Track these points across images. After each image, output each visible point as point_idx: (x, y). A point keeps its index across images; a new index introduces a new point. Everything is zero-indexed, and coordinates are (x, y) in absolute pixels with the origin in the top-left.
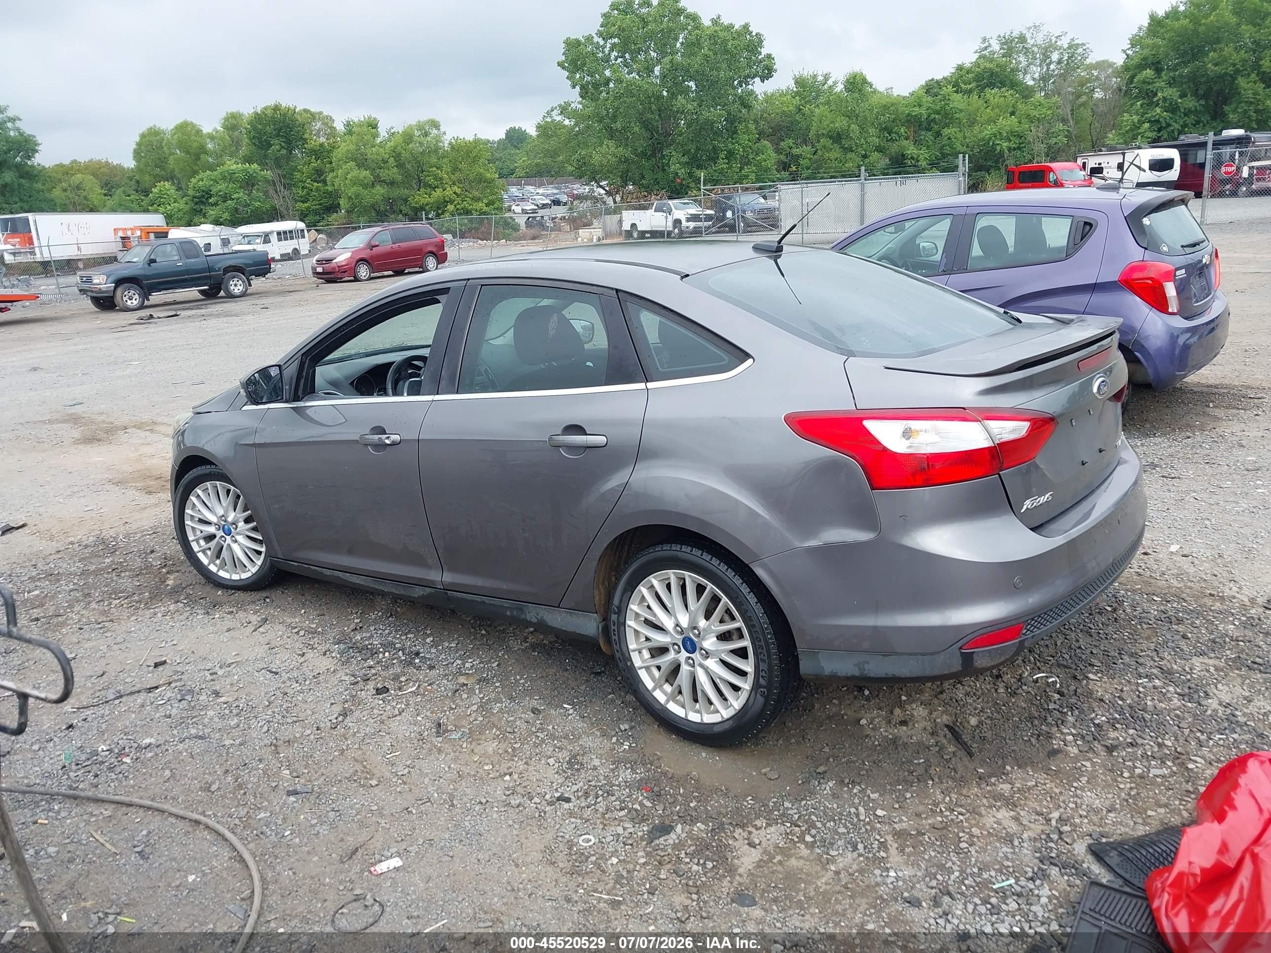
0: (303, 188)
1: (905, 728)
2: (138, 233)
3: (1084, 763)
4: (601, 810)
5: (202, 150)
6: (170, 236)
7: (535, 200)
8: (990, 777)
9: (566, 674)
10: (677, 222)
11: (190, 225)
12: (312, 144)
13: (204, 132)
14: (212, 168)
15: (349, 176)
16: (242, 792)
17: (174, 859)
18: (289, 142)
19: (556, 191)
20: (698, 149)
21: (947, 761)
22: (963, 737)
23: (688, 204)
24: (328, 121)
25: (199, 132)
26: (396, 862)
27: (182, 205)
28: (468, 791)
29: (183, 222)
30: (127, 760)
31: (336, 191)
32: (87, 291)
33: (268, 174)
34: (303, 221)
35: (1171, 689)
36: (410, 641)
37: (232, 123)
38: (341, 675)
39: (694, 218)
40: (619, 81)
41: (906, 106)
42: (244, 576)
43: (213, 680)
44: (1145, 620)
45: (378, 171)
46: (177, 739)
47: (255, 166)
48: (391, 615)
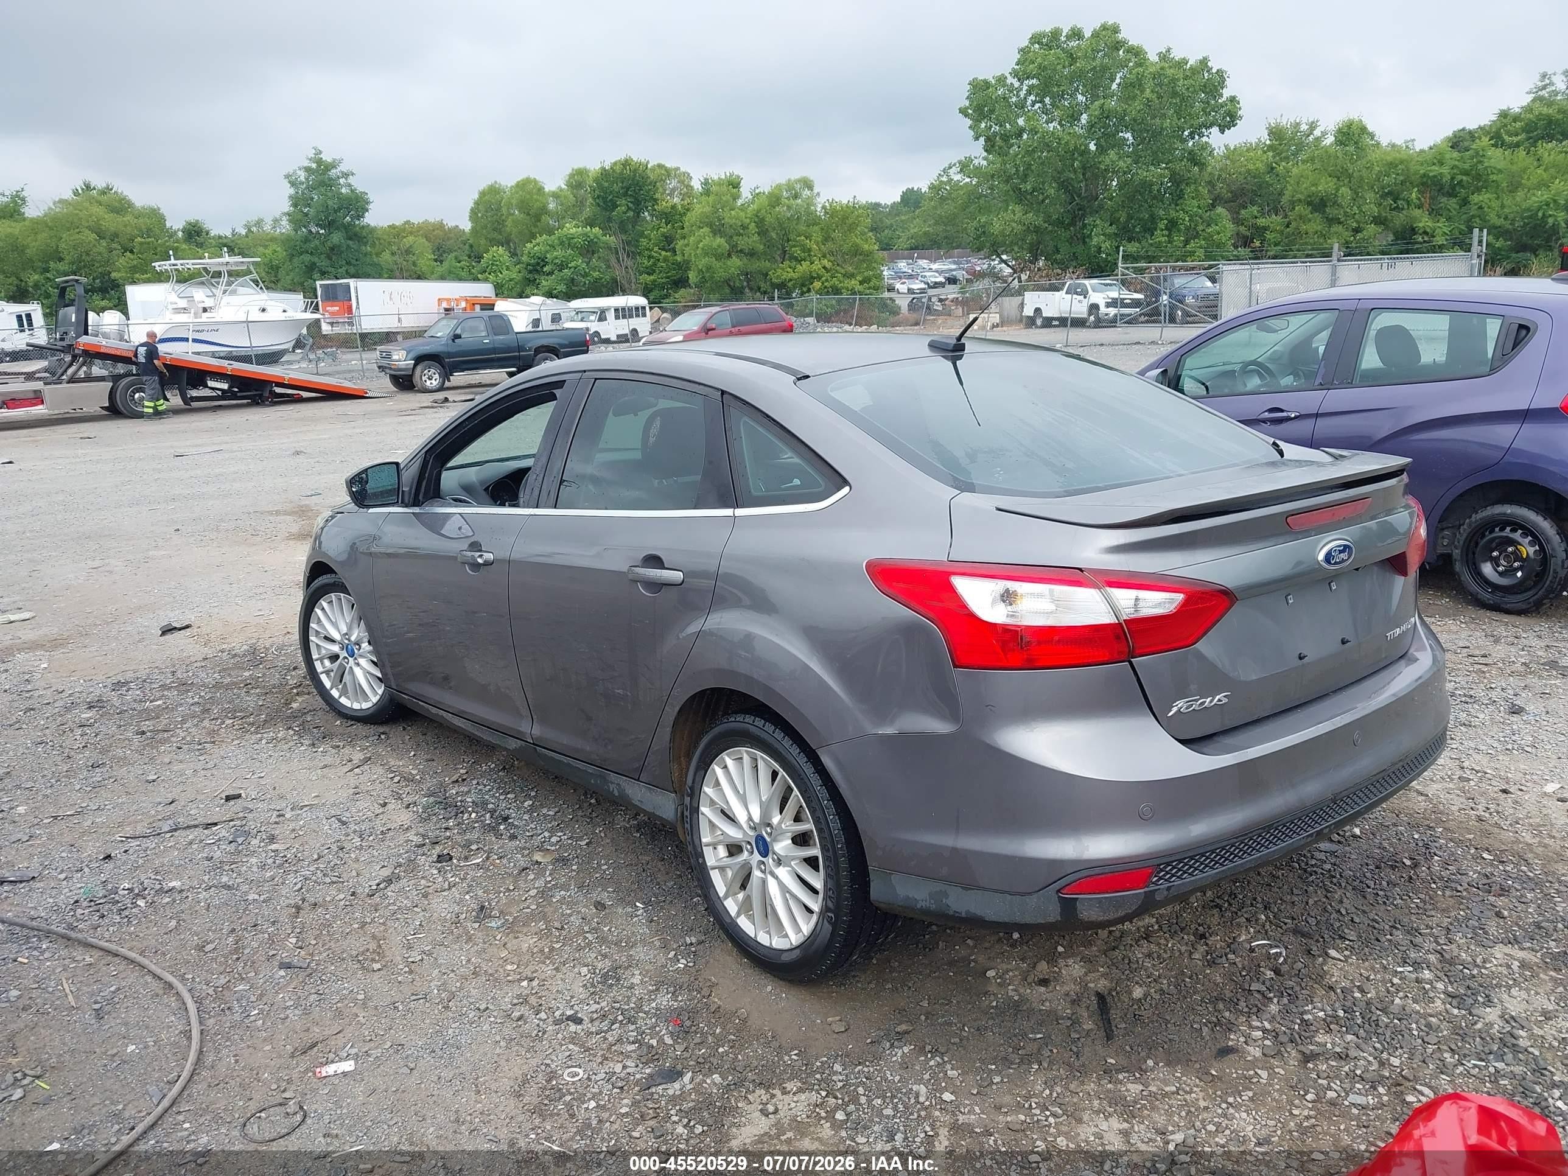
0: (650, 257)
1: (1042, 989)
2: (463, 304)
3: (1259, 1072)
4: (610, 1039)
5: (544, 210)
6: (496, 309)
7: (925, 276)
8: (1118, 1071)
9: (660, 864)
10: (1094, 308)
11: (521, 297)
12: (662, 207)
13: (547, 190)
14: (551, 232)
15: (700, 245)
16: (235, 956)
17: (126, 1024)
18: (637, 202)
19: (954, 267)
20: (1130, 217)
21: (1075, 1041)
22: (1112, 1012)
23: (1110, 285)
24: (684, 179)
25: (540, 190)
26: (348, 1066)
27: (514, 274)
28: (474, 992)
29: (515, 294)
30: (141, 903)
31: (687, 262)
32: (386, 368)
33: (611, 240)
34: (645, 296)
35: (1440, 986)
36: (505, 803)
37: (577, 179)
38: (411, 836)
39: (1113, 303)
40: (1034, 131)
41: (1422, 164)
42: (365, 705)
43: (276, 823)
44: (1453, 885)
45: (735, 238)
46: (203, 886)
47: (596, 230)
48: (504, 768)
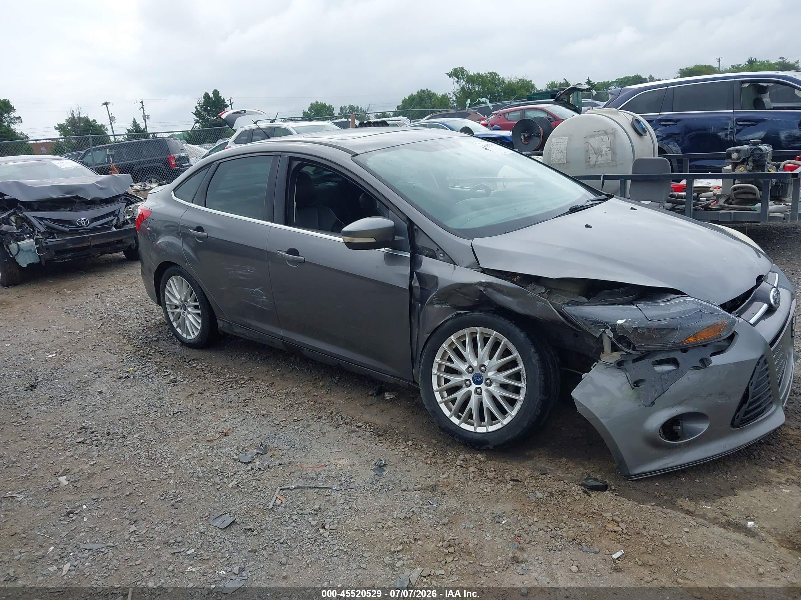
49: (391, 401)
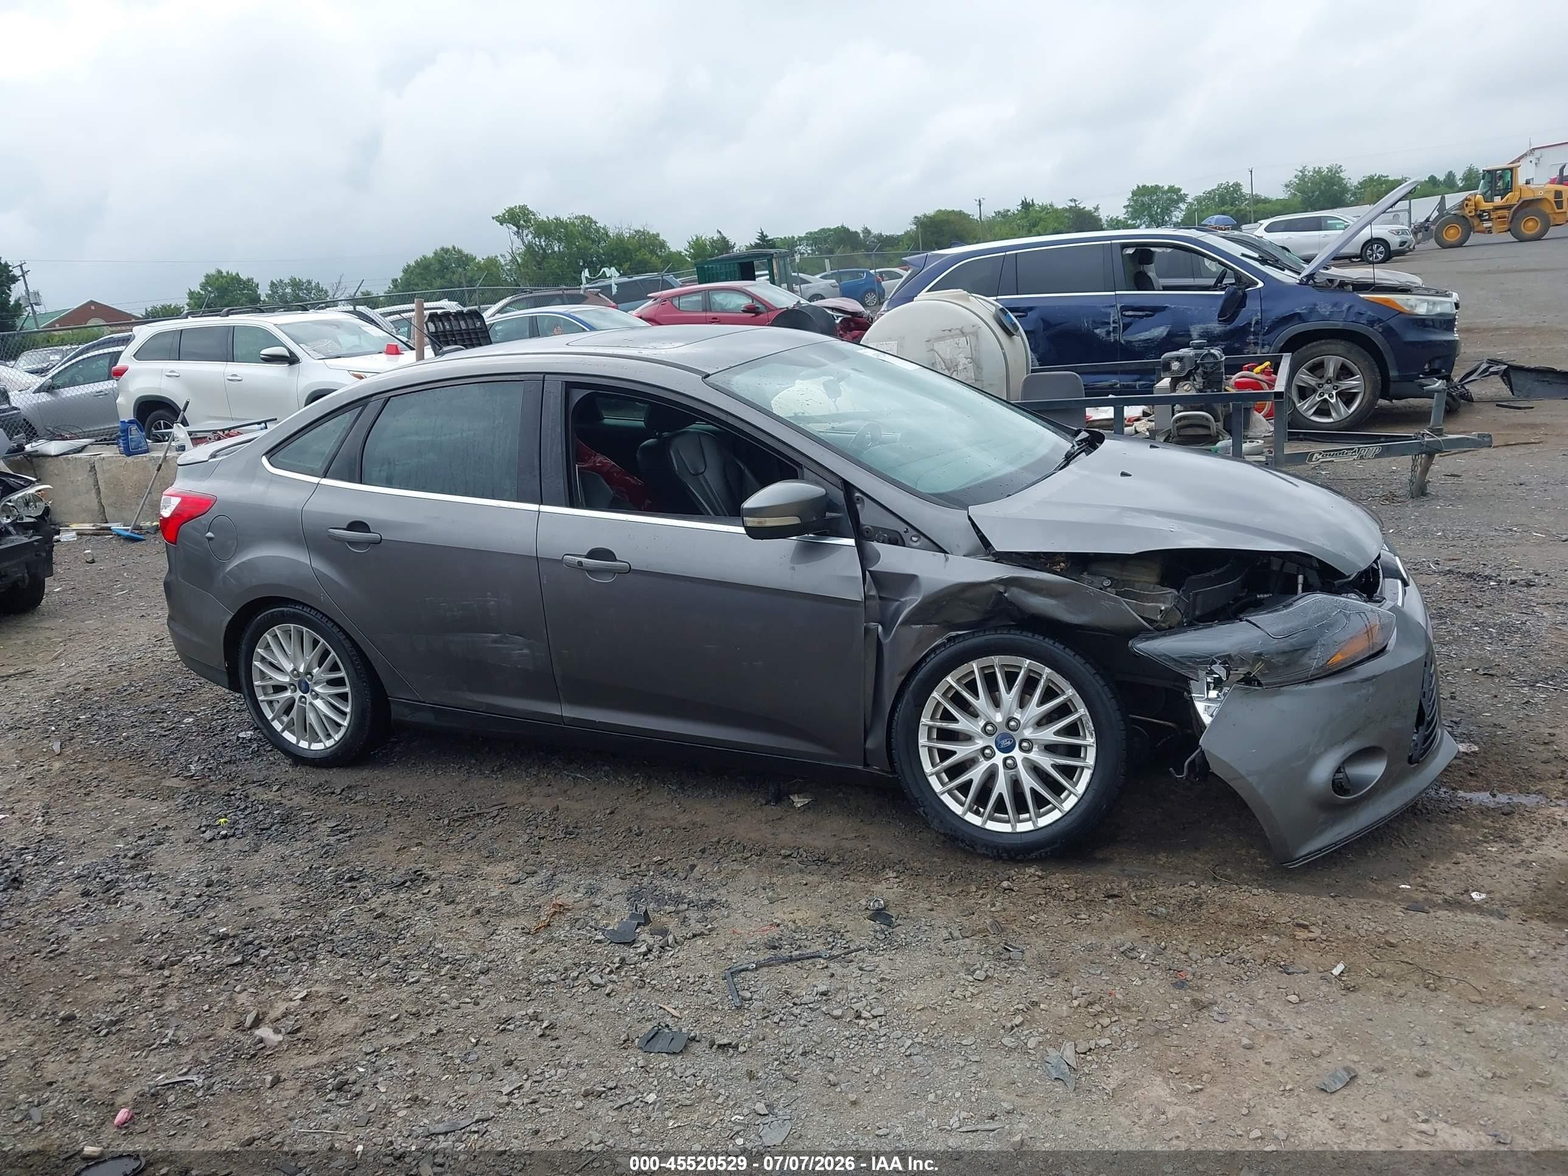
49: (809, 808)
